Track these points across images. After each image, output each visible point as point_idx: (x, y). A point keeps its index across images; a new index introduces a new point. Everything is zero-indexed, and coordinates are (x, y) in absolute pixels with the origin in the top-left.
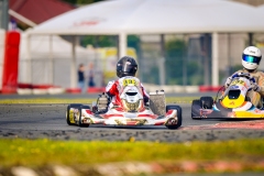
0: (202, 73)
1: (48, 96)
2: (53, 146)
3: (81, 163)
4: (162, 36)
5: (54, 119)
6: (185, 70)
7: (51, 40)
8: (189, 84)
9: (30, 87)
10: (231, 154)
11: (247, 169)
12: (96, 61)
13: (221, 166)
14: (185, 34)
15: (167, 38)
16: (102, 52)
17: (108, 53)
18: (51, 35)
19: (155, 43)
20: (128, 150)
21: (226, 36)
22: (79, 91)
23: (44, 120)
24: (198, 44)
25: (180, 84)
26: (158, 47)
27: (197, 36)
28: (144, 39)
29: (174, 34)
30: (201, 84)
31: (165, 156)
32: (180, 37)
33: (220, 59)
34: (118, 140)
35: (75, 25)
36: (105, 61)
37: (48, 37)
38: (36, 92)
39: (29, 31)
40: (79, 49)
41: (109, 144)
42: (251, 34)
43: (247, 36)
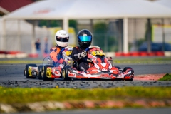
0: (117, 44)
2: (5, 91)
4: (92, 20)
5: (13, 73)
6: (106, 43)
7: (19, 23)
8: (109, 51)
14: (107, 19)
15: (95, 22)
17: (56, 31)
18: (19, 20)
19: (87, 25)
21: (133, 21)
22: (37, 56)
23: (6, 74)
24: (115, 25)
27: (114, 21)
28: (80, 22)
29: (99, 19)
30: (116, 51)
32: (103, 21)
33: (129, 35)
35: (35, 13)
37: (16, 22)
39: (5, 17)
40: (37, 29)
42: (149, 20)
43: (146, 21)
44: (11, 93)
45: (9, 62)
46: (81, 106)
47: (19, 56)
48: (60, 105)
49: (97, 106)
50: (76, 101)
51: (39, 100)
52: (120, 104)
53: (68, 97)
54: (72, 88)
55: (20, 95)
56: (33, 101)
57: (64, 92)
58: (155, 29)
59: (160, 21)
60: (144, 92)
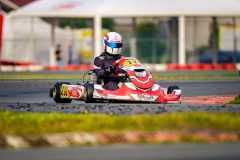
0: (170, 53)
1: (28, 73)
2: (13, 118)
3: (31, 133)
4: (134, 19)
5: (24, 93)
6: (154, 51)
7: (32, 22)
8: (158, 62)
9: (12, 64)
10: (172, 126)
11: (186, 139)
12: (73, 41)
13: (161, 136)
14: (155, 18)
15: (138, 21)
16: (79, 33)
17: (84, 34)
18: (32, 18)
19: (128, 25)
20: (79, 121)
21: (192, 19)
22: (57, 68)
23: (15, 94)
24: (166, 26)
25: (150, 62)
26: (130, 29)
27: (166, 20)
28: (118, 21)
29: (145, 17)
30: (169, 62)
31: (111, 127)
32: (150, 20)
33: (186, 40)
34: (75, 113)
35: (55, 8)
36: (81, 41)
37: (29, 20)
38: (18, 69)
39: (12, 14)
40: (58, 30)
41: (65, 116)
42: (214, 18)
43: (211, 20)
44: (21, 120)
45: (19, 77)
46: (120, 139)
47: (32, 68)
48: (90, 138)
49: (142, 140)
50: (113, 133)
51: (61, 131)
52: (175, 136)
53: (102, 127)
54: (107, 113)
55: (35, 123)
56: (52, 132)
57: (95, 120)
58: (224, 32)
59: (231, 21)
60: (208, 120)
